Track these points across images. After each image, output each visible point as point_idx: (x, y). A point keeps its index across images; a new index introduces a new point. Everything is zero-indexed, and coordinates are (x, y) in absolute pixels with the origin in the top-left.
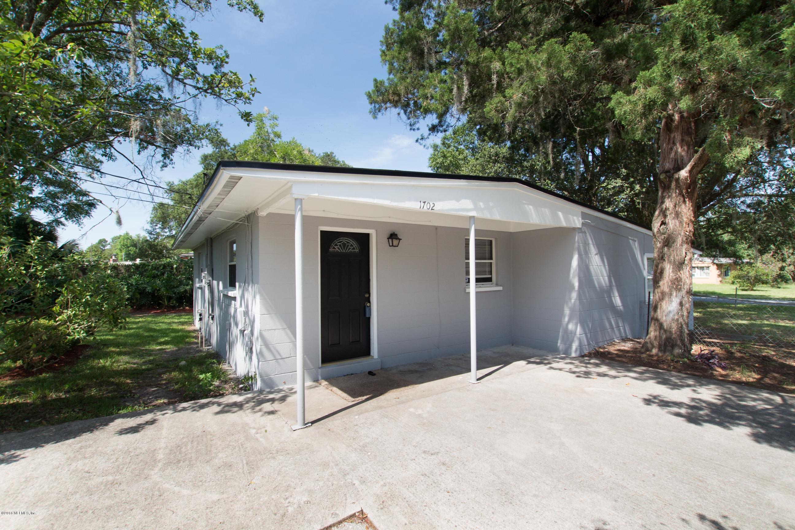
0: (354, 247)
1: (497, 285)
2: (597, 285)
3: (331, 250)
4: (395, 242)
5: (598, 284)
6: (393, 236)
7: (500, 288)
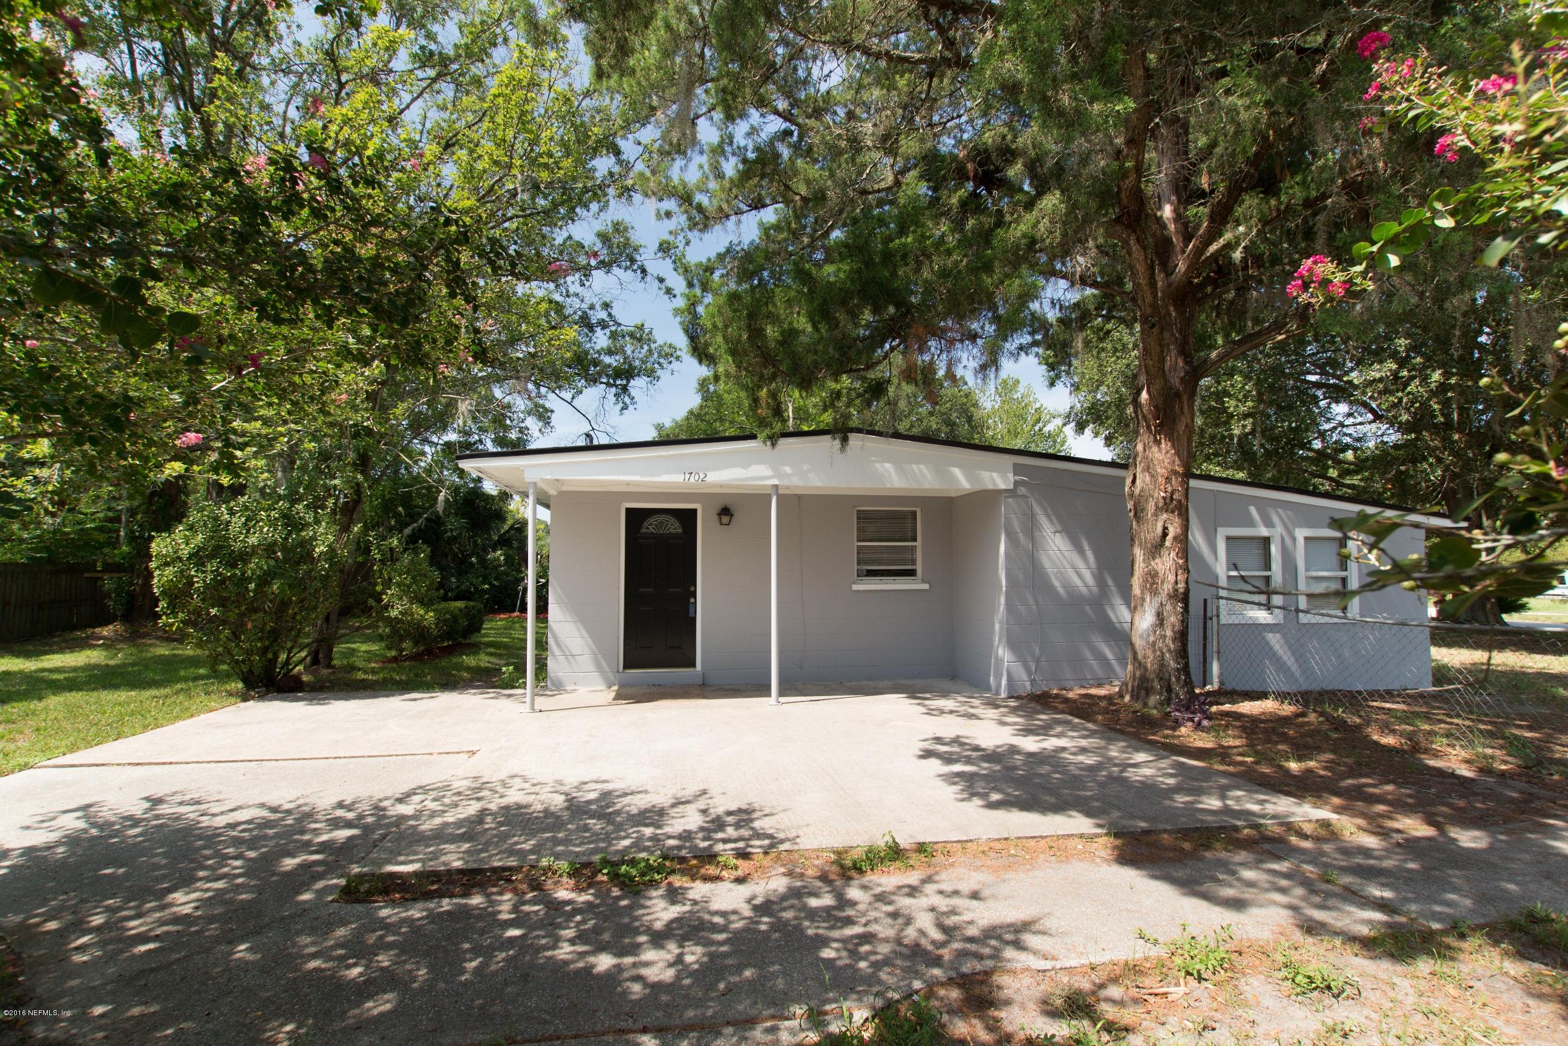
0: (675, 527)
1: (923, 581)
2: (1061, 590)
3: (644, 530)
4: (725, 519)
5: (1064, 587)
6: (725, 512)
7: (926, 586)
